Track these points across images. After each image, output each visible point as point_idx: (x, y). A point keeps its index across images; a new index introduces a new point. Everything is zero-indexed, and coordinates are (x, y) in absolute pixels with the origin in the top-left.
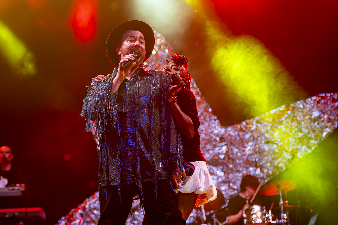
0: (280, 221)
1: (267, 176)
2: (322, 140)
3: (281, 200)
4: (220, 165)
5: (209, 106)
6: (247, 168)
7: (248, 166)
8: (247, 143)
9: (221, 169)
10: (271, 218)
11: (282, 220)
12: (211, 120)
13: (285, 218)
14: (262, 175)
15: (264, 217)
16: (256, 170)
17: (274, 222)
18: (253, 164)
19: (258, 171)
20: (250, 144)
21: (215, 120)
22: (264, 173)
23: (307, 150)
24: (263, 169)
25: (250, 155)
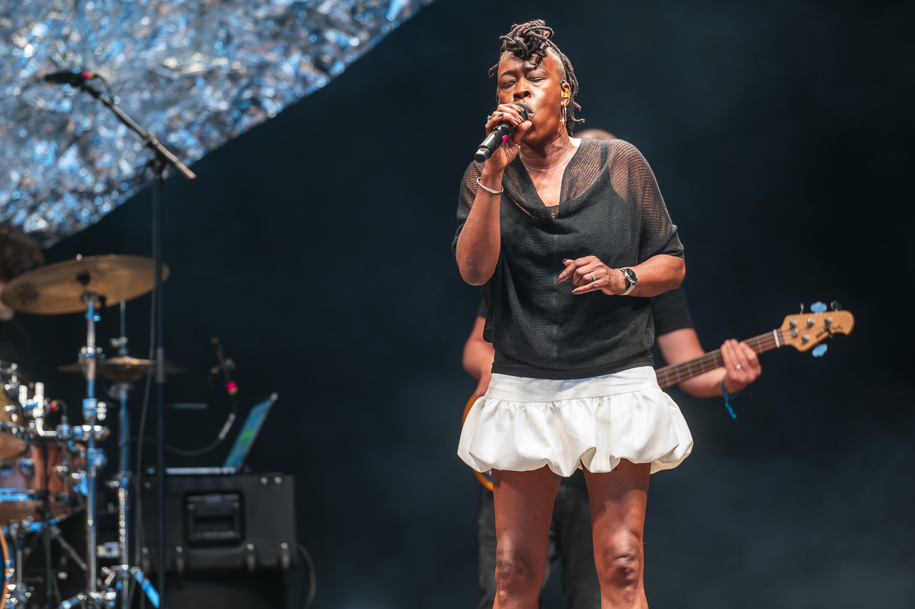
0: (77, 429)
1: (110, 186)
2: (386, 29)
3: (91, 339)
6: (21, 142)
10: (38, 412)
11: (87, 428)
13: (101, 416)
14: (88, 179)
16: (59, 154)
17: (51, 433)
18: (49, 127)
19: (70, 159)
20: (39, 30)
22: (97, 173)
23: (308, 70)
24: (94, 153)
25: (36, 80)
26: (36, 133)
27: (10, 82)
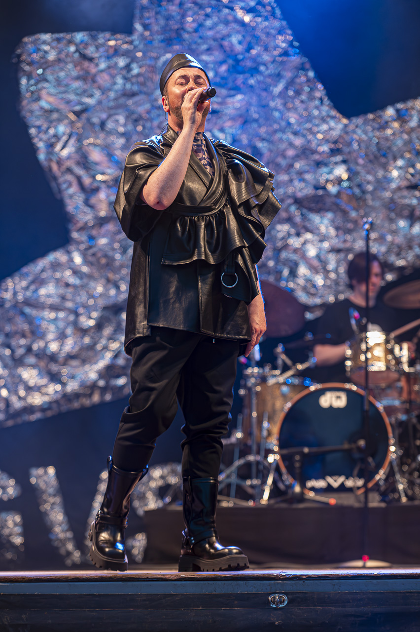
4: (327, 210)
5: (308, 66)
7: (393, 215)
8: (395, 159)
9: (328, 219)
10: (405, 359)
12: (311, 98)
15: (390, 357)
17: (412, 370)
20: (400, 163)
21: (321, 100)
25: (399, 189)
26: (400, 216)
27: (385, 189)
